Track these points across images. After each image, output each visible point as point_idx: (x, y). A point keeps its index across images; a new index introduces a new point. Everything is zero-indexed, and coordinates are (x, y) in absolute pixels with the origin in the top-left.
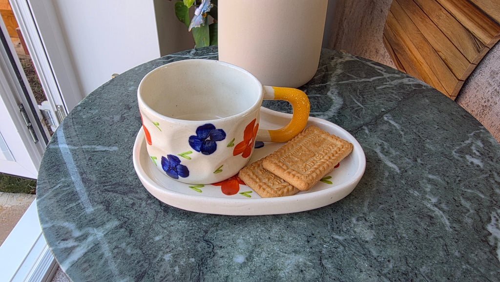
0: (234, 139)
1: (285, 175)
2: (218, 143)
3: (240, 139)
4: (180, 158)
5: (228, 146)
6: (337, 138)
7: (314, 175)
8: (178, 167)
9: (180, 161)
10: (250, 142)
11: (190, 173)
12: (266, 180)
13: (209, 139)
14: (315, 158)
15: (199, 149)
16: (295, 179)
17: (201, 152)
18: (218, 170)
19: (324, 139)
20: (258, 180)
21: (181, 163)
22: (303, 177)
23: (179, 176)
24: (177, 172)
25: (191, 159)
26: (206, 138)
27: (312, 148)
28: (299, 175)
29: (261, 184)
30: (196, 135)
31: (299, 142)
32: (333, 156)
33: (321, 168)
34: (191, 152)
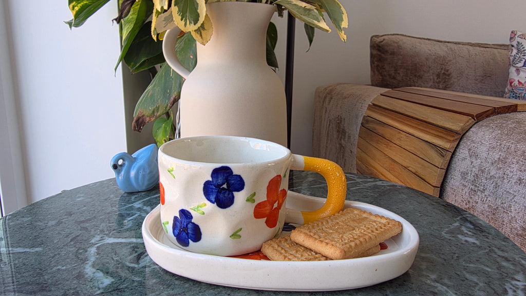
0: (254, 194)
1: (316, 244)
2: (235, 194)
3: (262, 197)
4: (193, 213)
5: (248, 200)
6: (382, 217)
7: (353, 244)
8: (190, 226)
9: (191, 217)
10: (276, 205)
11: (202, 236)
12: (293, 252)
13: (225, 186)
14: (354, 231)
15: (213, 200)
16: (329, 246)
17: (215, 203)
18: (235, 235)
19: (367, 218)
20: (283, 251)
21: (193, 221)
22: (338, 245)
23: (190, 240)
24: (187, 234)
25: (204, 213)
26: (222, 185)
27: (352, 224)
28: (333, 243)
29: (287, 255)
30: (210, 179)
31: (336, 219)
32: (377, 230)
33: (361, 239)
34: (205, 205)
